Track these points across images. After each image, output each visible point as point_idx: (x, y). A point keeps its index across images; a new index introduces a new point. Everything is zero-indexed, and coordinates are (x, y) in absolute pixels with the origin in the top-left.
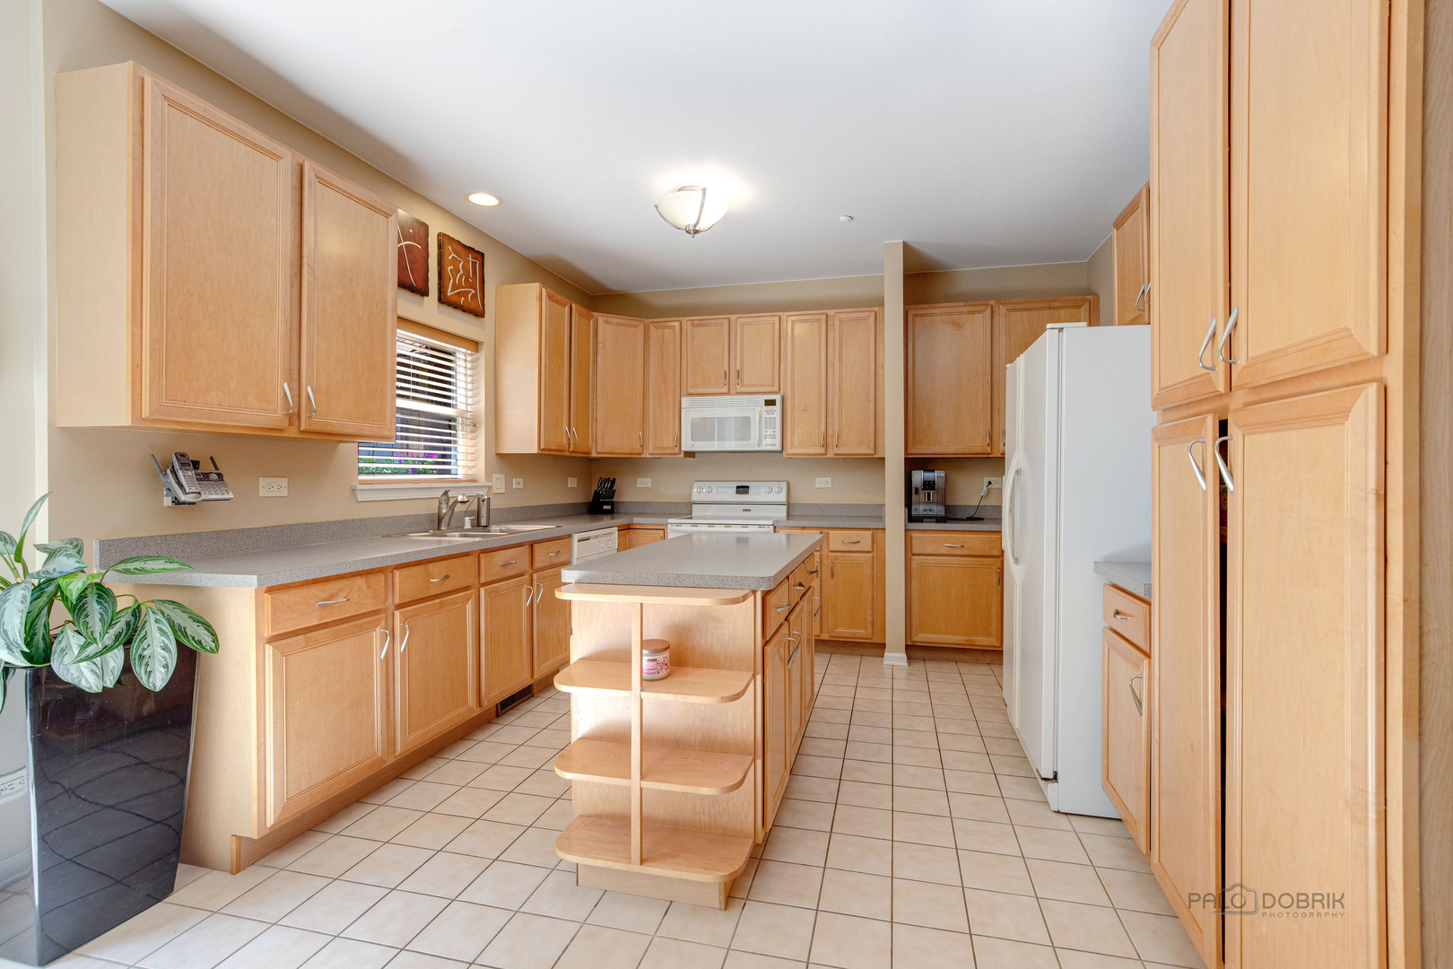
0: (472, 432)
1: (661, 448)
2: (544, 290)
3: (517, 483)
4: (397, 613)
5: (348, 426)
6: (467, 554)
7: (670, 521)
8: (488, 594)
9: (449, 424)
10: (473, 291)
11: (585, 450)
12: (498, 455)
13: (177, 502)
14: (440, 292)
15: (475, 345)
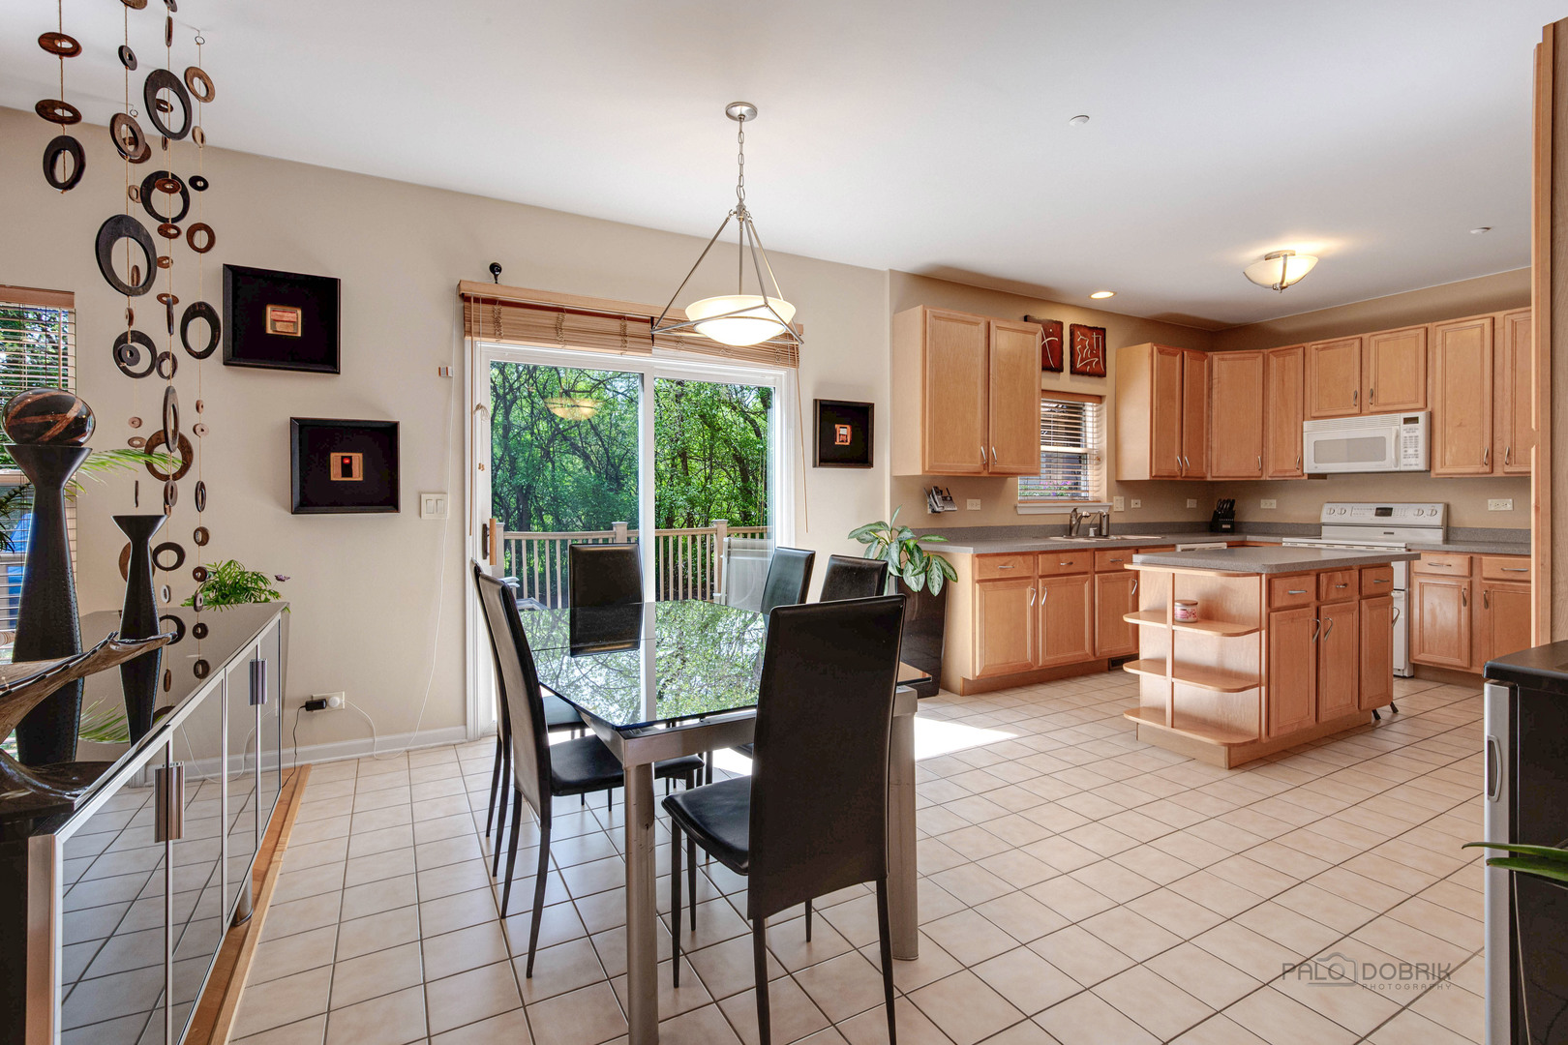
0: (1097, 464)
1: (1281, 471)
2: (1155, 348)
3: (1135, 503)
4: (1040, 580)
5: (1013, 468)
6: (1085, 550)
7: (1284, 539)
8: (1100, 579)
9: (1080, 458)
10: (1097, 360)
11: (1200, 475)
12: (1118, 481)
13: (934, 511)
14: (1071, 366)
15: (1099, 399)
